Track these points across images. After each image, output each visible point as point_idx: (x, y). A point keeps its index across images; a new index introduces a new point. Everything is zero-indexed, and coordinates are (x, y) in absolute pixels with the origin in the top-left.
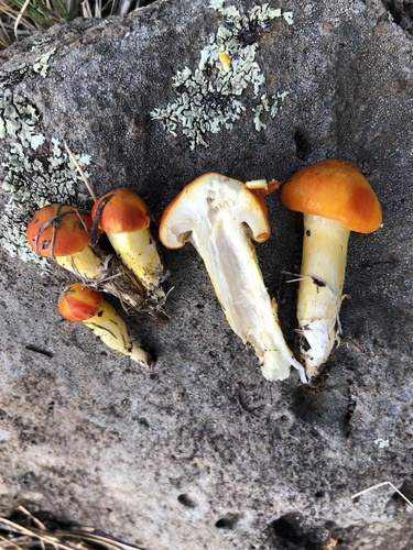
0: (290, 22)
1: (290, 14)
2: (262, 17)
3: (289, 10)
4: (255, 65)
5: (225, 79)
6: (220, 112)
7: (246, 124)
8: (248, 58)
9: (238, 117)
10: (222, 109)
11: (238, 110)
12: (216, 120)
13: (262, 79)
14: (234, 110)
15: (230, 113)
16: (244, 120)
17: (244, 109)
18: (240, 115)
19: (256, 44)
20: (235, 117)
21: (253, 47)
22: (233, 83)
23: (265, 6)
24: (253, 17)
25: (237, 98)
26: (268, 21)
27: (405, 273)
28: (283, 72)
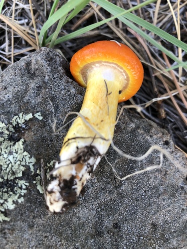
0: (41, 118)
1: (39, 114)
2: (21, 121)
3: (38, 112)
4: (26, 153)
5: (8, 170)
6: (11, 193)
7: (33, 193)
8: (19, 152)
9: (25, 191)
10: (12, 190)
11: (24, 187)
12: (10, 200)
13: (33, 160)
14: (21, 188)
15: (19, 191)
16: (30, 191)
17: (28, 184)
18: (27, 189)
19: (22, 140)
20: (23, 192)
21: (21, 142)
22: (14, 170)
23: (21, 115)
24: (15, 123)
25: (20, 179)
26: (26, 122)
27: (163, 231)
28: (46, 150)
